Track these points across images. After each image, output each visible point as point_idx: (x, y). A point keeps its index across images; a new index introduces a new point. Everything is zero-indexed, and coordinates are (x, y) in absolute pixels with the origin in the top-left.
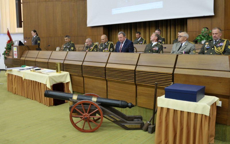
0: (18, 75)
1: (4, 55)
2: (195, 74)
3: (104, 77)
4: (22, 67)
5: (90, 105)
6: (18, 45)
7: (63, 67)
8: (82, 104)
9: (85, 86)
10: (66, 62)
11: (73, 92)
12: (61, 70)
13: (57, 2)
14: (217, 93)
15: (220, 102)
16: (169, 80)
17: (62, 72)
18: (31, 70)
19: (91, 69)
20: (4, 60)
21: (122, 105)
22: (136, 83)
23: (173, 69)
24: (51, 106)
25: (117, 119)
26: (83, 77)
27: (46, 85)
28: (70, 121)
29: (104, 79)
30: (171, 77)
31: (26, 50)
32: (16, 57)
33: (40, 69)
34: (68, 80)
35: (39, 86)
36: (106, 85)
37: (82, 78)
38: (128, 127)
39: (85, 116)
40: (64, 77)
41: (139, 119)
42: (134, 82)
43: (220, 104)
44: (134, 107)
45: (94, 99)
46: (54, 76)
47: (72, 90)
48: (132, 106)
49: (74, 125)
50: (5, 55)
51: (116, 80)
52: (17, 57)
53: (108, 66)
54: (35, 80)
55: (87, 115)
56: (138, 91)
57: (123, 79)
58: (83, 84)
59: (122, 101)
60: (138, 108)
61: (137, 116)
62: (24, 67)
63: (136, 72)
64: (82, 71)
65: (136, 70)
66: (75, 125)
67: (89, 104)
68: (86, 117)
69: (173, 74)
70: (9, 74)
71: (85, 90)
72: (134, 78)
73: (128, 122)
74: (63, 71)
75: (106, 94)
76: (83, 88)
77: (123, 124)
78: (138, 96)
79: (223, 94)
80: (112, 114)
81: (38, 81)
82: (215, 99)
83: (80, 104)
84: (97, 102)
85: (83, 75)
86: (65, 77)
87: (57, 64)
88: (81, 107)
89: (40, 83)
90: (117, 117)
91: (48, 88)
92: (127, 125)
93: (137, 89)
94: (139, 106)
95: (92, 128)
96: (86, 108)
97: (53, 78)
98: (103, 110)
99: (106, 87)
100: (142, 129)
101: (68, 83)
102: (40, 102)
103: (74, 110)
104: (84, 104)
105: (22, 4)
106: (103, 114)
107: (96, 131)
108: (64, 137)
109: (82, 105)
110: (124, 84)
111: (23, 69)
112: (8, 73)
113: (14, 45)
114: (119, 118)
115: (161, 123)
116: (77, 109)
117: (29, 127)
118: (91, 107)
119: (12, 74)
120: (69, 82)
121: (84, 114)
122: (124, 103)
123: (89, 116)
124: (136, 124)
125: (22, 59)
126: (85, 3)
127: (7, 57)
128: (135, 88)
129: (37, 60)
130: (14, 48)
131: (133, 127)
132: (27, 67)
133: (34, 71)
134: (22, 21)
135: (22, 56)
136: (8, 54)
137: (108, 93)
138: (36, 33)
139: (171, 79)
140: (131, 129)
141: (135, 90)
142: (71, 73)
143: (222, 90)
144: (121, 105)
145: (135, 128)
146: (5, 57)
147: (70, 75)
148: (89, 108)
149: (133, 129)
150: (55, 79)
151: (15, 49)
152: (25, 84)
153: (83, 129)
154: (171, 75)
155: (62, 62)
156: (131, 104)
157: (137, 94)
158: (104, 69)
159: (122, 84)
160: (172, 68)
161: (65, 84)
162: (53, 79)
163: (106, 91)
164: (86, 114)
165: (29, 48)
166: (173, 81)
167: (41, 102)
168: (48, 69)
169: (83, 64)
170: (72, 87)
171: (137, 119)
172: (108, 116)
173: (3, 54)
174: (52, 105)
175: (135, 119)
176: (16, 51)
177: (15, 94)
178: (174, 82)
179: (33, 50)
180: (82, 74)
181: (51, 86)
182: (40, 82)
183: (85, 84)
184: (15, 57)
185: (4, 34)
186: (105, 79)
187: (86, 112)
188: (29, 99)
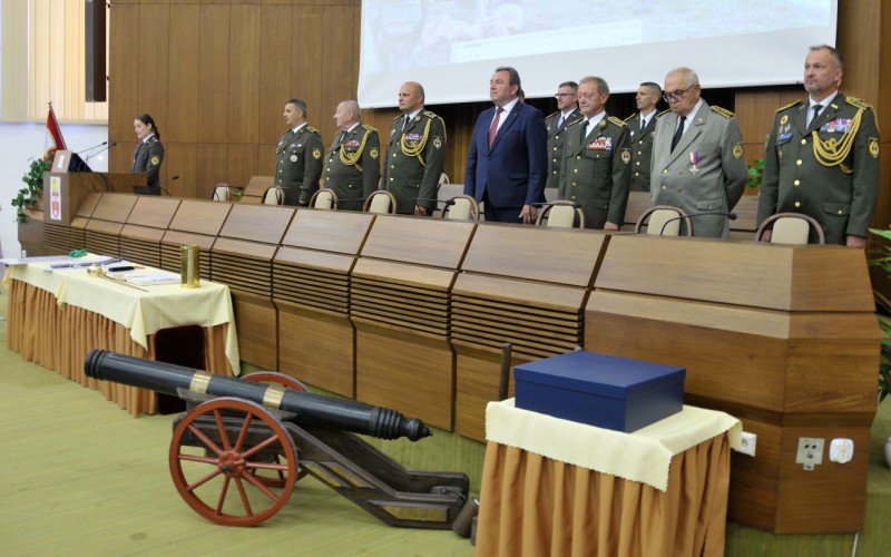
0: (45, 288)
1: (17, 207)
2: (659, 318)
3: (346, 310)
4: (73, 256)
5: (248, 416)
6: (65, 170)
7: (210, 265)
8: (216, 413)
9: (281, 343)
10: (222, 246)
11: (242, 363)
12: (198, 275)
13: (245, 7)
14: (737, 400)
15: (751, 437)
16: (568, 338)
17: (202, 282)
18: (89, 271)
19: (303, 276)
20: (16, 224)
21: (379, 427)
22: (453, 341)
23: (583, 292)
24: (147, 414)
25: (356, 482)
26: (275, 306)
27: (130, 330)
28: (168, 475)
29: (343, 319)
30: (576, 325)
31: (96, 191)
32: (56, 215)
33: (131, 268)
34: (223, 314)
35: (107, 335)
36: (351, 345)
37: (273, 311)
38: (396, 515)
39: (225, 459)
40: (207, 304)
41: (449, 488)
42: (444, 338)
43: (746, 443)
44: (429, 438)
45: (274, 396)
46: (163, 299)
47: (237, 359)
48: (421, 433)
49: (187, 492)
50: (21, 206)
51: (383, 325)
52: (59, 218)
53: (363, 268)
54: (96, 311)
55: (235, 455)
56: (458, 374)
57: (409, 325)
58: (274, 334)
59: (381, 409)
60: (460, 441)
61: (449, 476)
62: (79, 256)
63: (453, 298)
64: (271, 282)
65: (453, 291)
66: (191, 492)
67: (241, 414)
68: (228, 462)
69: (582, 312)
70: (15, 283)
71: (281, 358)
72: (445, 320)
73: (399, 495)
74: (211, 279)
75: (351, 380)
76: (275, 352)
77: (375, 502)
78: (459, 394)
79: (761, 406)
80: (334, 461)
81: (107, 314)
82: (724, 422)
83: (211, 413)
84: (281, 407)
85: (275, 300)
86: (211, 304)
87: (183, 251)
88: (215, 423)
89: (114, 323)
90: (357, 474)
91: (137, 344)
92: (392, 508)
93: (458, 364)
94: (463, 434)
95: (257, 509)
96: (235, 429)
97: (160, 306)
98: (298, 441)
99: (351, 352)
100: (451, 529)
101: (220, 329)
102: (111, 399)
103: (185, 432)
104: (226, 412)
105: (108, 10)
106: (300, 458)
107: (266, 522)
108: (139, 537)
109: (217, 418)
110: (414, 342)
111: (67, 266)
112: (12, 276)
113: (54, 170)
114: (362, 478)
115: (496, 506)
116: (200, 429)
117: (23, 490)
118: (249, 425)
119: (25, 281)
120: (227, 324)
121: (223, 453)
122: (388, 418)
123: (241, 461)
124: (432, 506)
125: (78, 223)
126: (354, 15)
127: (28, 213)
128: (450, 359)
129: (128, 232)
130: (52, 178)
131: (418, 519)
132: (91, 257)
133: (100, 274)
134: (107, 74)
135: (80, 214)
136: (35, 202)
137: (359, 378)
138: (150, 125)
139: (575, 332)
140: (411, 524)
141: (450, 369)
142: (234, 291)
143: (754, 387)
144: (377, 424)
145: (427, 522)
146: (19, 215)
147: (234, 297)
148: (242, 430)
149: (415, 525)
150: (168, 312)
151: (55, 185)
152: (65, 321)
153: (219, 512)
154: (576, 318)
155: (206, 244)
156: (417, 426)
157: (458, 387)
158: (346, 278)
159: (406, 343)
160: (584, 287)
161: (210, 332)
162: (158, 310)
163: (351, 369)
164: (229, 455)
165: (108, 183)
166: (581, 342)
167: (114, 397)
168: (161, 268)
169: (278, 258)
170: (239, 346)
171: (444, 488)
172: (322, 465)
173: (14, 202)
174: (151, 410)
175: (437, 485)
176: (59, 191)
177: (30, 360)
178: (586, 346)
179: (125, 191)
180: (271, 296)
181: (148, 337)
182: (112, 318)
183: (281, 337)
184: (52, 217)
185: (39, 124)
186: (349, 318)
187: (233, 445)
188: (76, 384)
